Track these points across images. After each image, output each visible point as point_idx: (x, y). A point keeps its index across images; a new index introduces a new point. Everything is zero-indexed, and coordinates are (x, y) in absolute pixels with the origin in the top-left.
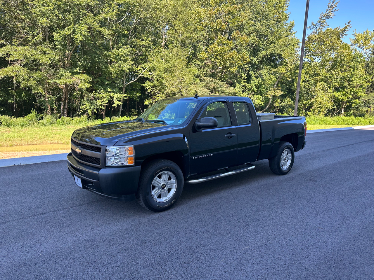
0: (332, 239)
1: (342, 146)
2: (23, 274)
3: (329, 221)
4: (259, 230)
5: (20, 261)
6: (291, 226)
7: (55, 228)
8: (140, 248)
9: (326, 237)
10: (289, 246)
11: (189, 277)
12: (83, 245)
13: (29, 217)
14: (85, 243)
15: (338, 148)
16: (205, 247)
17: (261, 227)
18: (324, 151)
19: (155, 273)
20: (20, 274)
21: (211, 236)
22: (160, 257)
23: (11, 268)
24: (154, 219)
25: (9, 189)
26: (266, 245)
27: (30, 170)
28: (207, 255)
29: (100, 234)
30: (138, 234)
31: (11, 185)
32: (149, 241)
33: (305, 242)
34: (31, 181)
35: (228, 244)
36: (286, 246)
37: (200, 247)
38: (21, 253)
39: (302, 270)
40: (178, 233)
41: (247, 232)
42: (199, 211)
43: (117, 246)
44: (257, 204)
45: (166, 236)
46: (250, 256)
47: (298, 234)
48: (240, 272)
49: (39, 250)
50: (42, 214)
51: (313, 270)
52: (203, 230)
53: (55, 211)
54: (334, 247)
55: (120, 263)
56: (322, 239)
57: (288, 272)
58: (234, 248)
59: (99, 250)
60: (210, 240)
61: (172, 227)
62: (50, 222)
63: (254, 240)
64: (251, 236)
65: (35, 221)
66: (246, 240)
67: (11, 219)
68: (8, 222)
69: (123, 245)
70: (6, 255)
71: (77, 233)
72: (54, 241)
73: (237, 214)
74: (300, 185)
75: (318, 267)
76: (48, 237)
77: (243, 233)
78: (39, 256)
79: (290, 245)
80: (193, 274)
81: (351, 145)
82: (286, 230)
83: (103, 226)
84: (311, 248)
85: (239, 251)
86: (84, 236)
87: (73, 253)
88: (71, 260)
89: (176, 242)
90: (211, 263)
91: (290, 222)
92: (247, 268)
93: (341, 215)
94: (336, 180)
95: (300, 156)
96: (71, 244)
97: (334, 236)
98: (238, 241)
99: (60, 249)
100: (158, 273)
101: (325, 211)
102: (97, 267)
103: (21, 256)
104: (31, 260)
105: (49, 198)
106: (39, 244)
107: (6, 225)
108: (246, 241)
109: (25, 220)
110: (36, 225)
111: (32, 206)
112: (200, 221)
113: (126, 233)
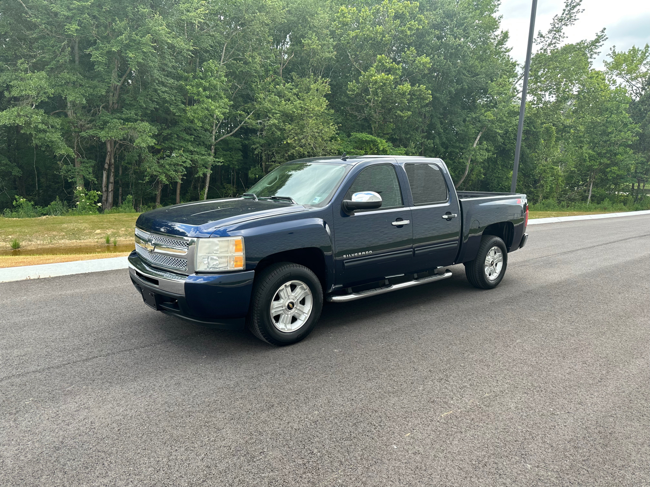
0: (592, 397)
1: (595, 244)
2: (62, 461)
3: (585, 368)
4: (466, 384)
5: (56, 440)
6: (521, 377)
7: (110, 383)
8: (263, 416)
9: (582, 395)
10: (520, 411)
11: (353, 463)
12: (164, 412)
13: (64, 365)
14: (168, 409)
15: (589, 248)
16: (376, 412)
17: (470, 380)
18: (565, 253)
19: (293, 457)
20: (57, 460)
21: (385, 394)
22: (299, 429)
23: (40, 450)
24: (284, 367)
25: (24, 318)
26: (480, 410)
27: (58, 287)
28: (381, 426)
29: (191, 392)
30: (259, 392)
31: (27, 311)
32: (278, 404)
33: (548, 404)
34: (61, 305)
35: (414, 408)
36: (515, 411)
37: (368, 414)
38: (56, 426)
39: (546, 450)
40: (327, 390)
41: (447, 388)
42: (359, 352)
43: (224, 413)
44: (458, 342)
45: (306, 396)
46: (455, 427)
47: (535, 390)
48: (440, 454)
49: (86, 420)
50: (86, 360)
51: (565, 449)
52: (369, 385)
53: (108, 354)
54: (597, 411)
55: (231, 440)
56: (575, 399)
57: (523, 453)
58: (426, 415)
59: (192, 420)
60: (383, 401)
61: (316, 379)
62: (101, 374)
63: (460, 401)
64: (454, 394)
65: (75, 371)
66: (446, 400)
67: (33, 368)
68: (28, 373)
69: (233, 411)
70: (29, 429)
71: (152, 392)
72: (111, 405)
73: (426, 358)
74: (530, 310)
75: (573, 444)
76: (101, 399)
77: (440, 389)
78: (88, 430)
79: (522, 409)
80: (359, 458)
81: (610, 243)
82: (512, 385)
83: (196, 380)
84: (559, 413)
85: (435, 420)
86: (164, 396)
87: (147, 425)
88: (144, 437)
89: (326, 405)
90: (388, 440)
91: (518, 370)
92: (451, 447)
93: (604, 358)
94: (590, 302)
95: (525, 261)
96: (142, 410)
97: (596, 394)
98: (432, 402)
99: (124, 418)
100: (300, 457)
101: (577, 352)
102: (192, 449)
103: (56, 431)
104: (74, 438)
105: (95, 334)
106: (86, 410)
107: (25, 379)
108: (445, 403)
109: (57, 370)
110: (78, 379)
111: (68, 346)
112: (364, 370)
113: (236, 390)
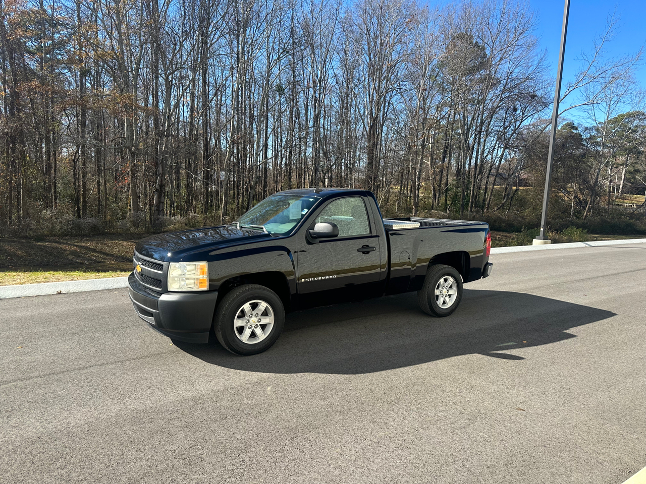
2: (34, 452)
5: (35, 435)
7: (96, 389)
8: (214, 426)
11: (276, 473)
13: (63, 372)
14: (135, 415)
19: (226, 463)
20: (31, 453)
22: (240, 440)
23: (19, 443)
24: (250, 384)
25: (44, 329)
27: (82, 302)
28: (315, 441)
30: (218, 405)
34: (80, 318)
35: (354, 427)
38: (39, 424)
40: (280, 406)
41: (393, 410)
43: (181, 421)
49: (64, 420)
50: (83, 369)
53: (103, 364)
55: (178, 445)
59: (152, 425)
62: (90, 382)
65: (70, 378)
67: (37, 373)
68: (32, 378)
69: (190, 420)
70: (16, 425)
71: (127, 399)
72: (89, 409)
76: (83, 403)
78: (64, 429)
79: (457, 434)
80: (283, 468)
83: (168, 391)
86: (136, 403)
87: (113, 427)
88: (107, 438)
89: (273, 419)
90: (317, 453)
96: (114, 415)
100: (231, 464)
102: (142, 450)
103: (38, 428)
104: (51, 434)
105: (98, 345)
106: (68, 412)
107: (27, 382)
108: (386, 424)
109: (56, 376)
111: (72, 355)
112: (323, 389)
113: (200, 402)
